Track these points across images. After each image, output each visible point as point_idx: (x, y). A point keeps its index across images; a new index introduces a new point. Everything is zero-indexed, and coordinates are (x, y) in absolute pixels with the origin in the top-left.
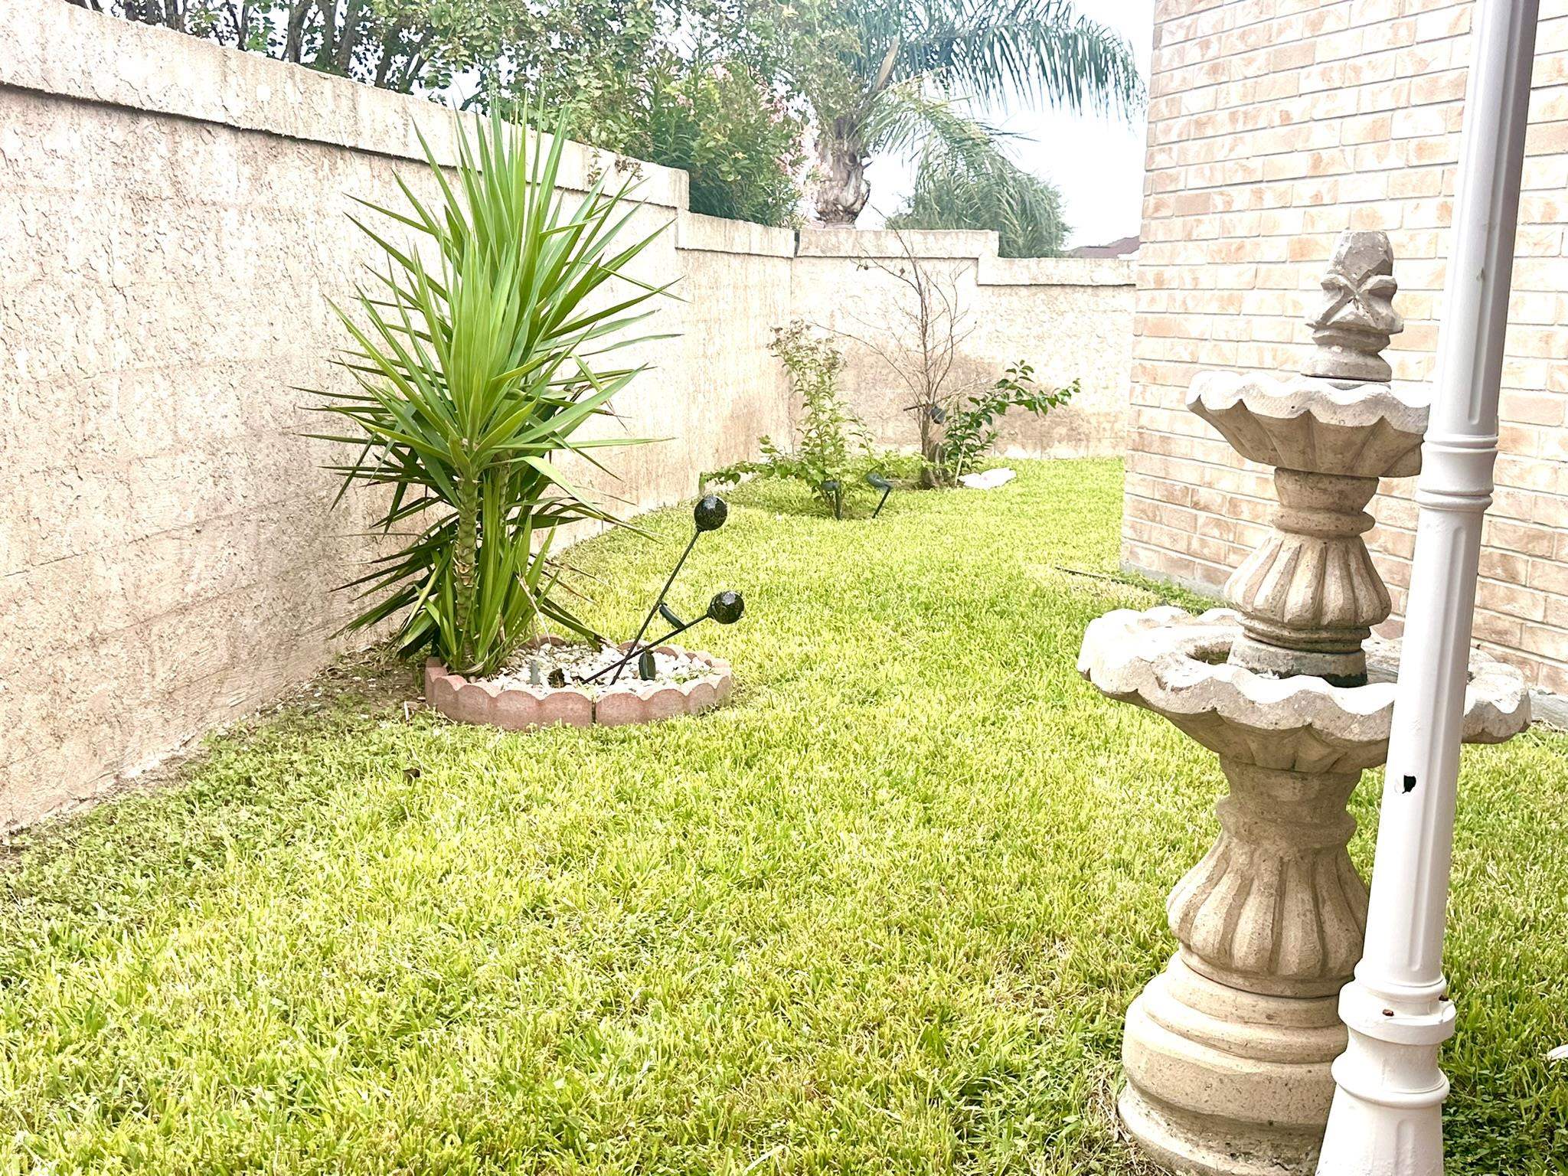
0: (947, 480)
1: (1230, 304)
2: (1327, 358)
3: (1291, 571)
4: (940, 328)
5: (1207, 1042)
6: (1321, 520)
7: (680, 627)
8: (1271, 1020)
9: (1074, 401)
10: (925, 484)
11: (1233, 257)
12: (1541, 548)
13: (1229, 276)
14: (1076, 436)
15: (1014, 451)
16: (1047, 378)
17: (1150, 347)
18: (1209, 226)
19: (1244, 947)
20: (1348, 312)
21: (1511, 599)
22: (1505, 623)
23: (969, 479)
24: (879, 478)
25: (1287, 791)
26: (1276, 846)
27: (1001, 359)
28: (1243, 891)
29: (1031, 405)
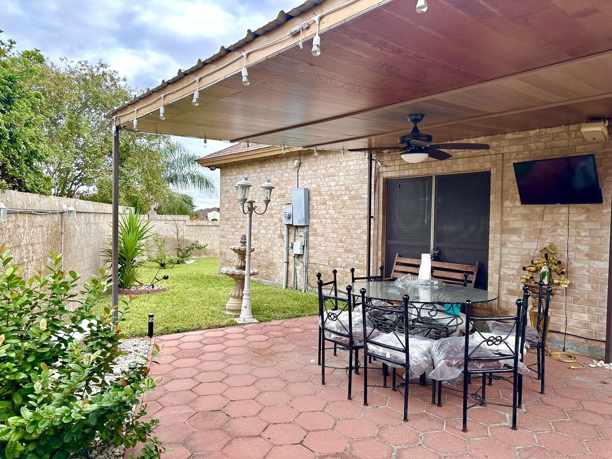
0: (182, 262)
1: (233, 233)
2: (241, 244)
3: (239, 262)
4: (181, 234)
5: (233, 304)
6: (241, 258)
7: (159, 280)
8: (239, 301)
9: (207, 247)
10: (178, 263)
11: (233, 227)
12: (271, 264)
13: (233, 230)
14: (206, 254)
15: (194, 257)
16: (202, 243)
17: (222, 239)
18: (229, 223)
19: (236, 295)
20: (242, 241)
21: (269, 271)
22: (268, 274)
23: (187, 262)
24: (171, 262)
25: (240, 281)
26: (239, 286)
27: (192, 239)
28: (236, 290)
29: (198, 248)
